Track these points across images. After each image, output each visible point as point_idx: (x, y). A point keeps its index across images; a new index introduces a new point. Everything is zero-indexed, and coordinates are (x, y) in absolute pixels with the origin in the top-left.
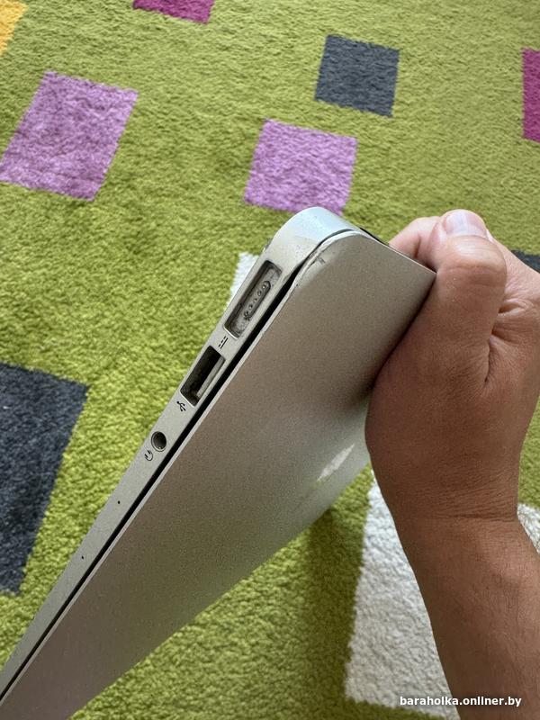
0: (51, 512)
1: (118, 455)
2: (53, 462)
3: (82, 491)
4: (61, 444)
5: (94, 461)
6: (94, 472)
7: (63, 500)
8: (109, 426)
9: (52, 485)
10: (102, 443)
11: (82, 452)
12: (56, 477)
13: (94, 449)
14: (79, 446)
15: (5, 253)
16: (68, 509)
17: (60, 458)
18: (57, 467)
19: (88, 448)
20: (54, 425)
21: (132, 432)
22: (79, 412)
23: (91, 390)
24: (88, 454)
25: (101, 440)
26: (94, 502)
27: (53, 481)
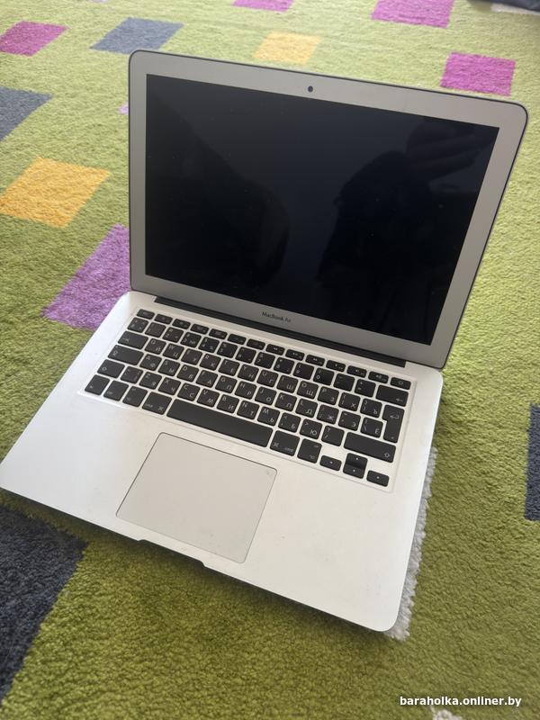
0: (9, 701)
1: (104, 634)
2: (28, 634)
3: (51, 677)
4: (43, 609)
5: (74, 639)
6: (71, 654)
7: (27, 687)
8: (101, 595)
9: (19, 665)
10: (89, 615)
11: (63, 625)
12: (27, 654)
13: (78, 623)
14: (61, 617)
15: (35, 388)
16: (30, 700)
17: (36, 629)
18: (30, 640)
19: (70, 621)
20: (40, 585)
21: (126, 607)
22: (71, 574)
23: (89, 548)
24: (69, 628)
25: (89, 612)
26: (62, 696)
27: (21, 658)
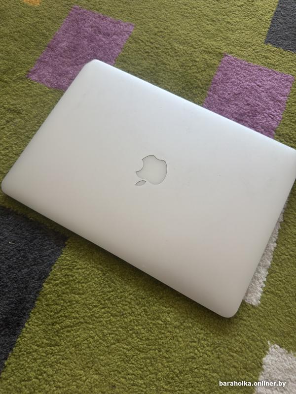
0: (29, 325)
1: (81, 292)
2: (36, 289)
3: (52, 314)
4: (43, 276)
5: (64, 293)
6: (62, 301)
7: (39, 318)
8: (78, 269)
9: (33, 305)
10: (72, 280)
11: (57, 285)
12: (37, 300)
13: (65, 284)
14: (55, 280)
15: (27, 132)
16: (41, 325)
17: (41, 286)
18: (38, 292)
19: (61, 283)
20: (41, 261)
21: (93, 277)
22: (59, 255)
23: (69, 240)
24: (61, 287)
25: (71, 278)
26: (59, 324)
27: (34, 302)
